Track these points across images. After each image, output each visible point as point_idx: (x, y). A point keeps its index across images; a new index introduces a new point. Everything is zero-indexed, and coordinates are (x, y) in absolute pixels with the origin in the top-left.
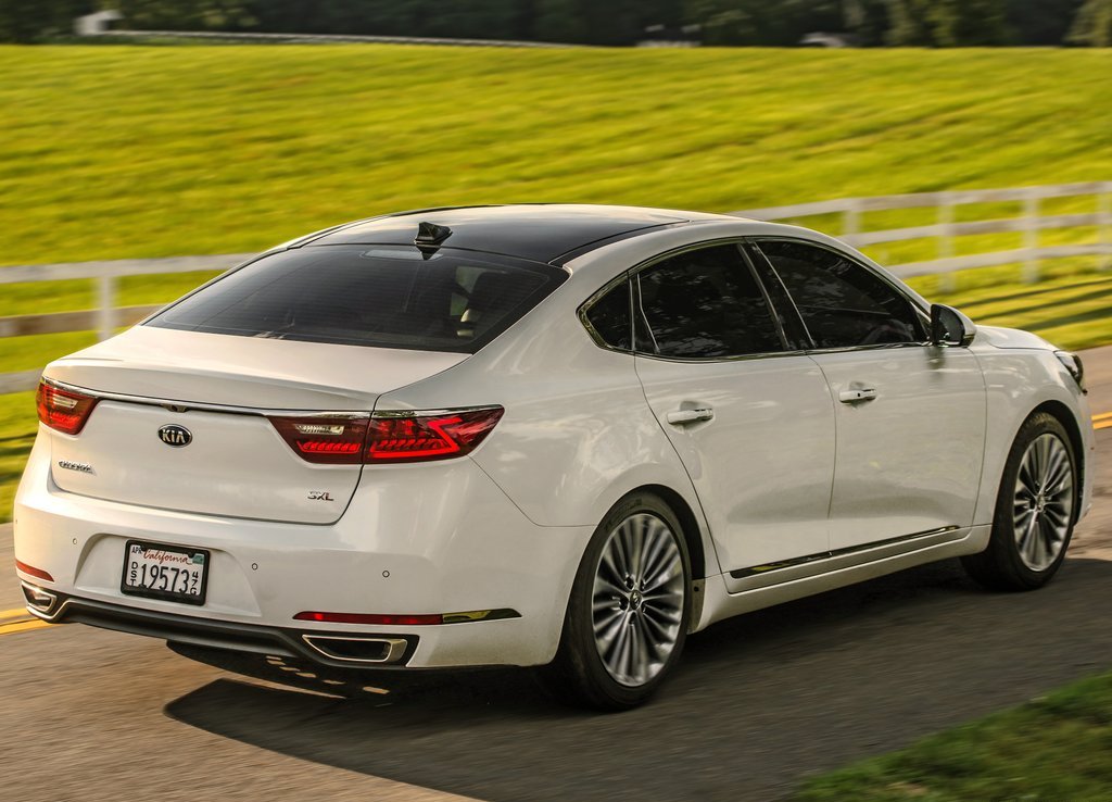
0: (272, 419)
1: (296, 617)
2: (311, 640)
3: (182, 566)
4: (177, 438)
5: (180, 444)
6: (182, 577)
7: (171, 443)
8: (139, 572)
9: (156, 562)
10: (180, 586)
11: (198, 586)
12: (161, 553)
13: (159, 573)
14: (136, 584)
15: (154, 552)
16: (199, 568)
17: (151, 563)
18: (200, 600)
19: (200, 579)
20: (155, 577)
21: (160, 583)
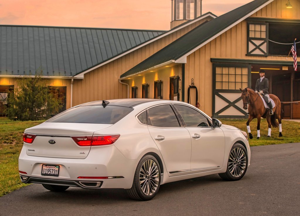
0: (72, 137)
1: (78, 178)
2: (81, 182)
3: (54, 169)
4: (52, 142)
5: (53, 143)
6: (54, 171)
7: (51, 144)
8: (45, 171)
9: (49, 168)
10: (53, 173)
11: (57, 173)
12: (50, 166)
13: (49, 170)
14: (44, 173)
15: (48, 166)
16: (57, 169)
17: (47, 168)
18: (58, 175)
19: (58, 171)
20: (48, 171)
21: (49, 173)
